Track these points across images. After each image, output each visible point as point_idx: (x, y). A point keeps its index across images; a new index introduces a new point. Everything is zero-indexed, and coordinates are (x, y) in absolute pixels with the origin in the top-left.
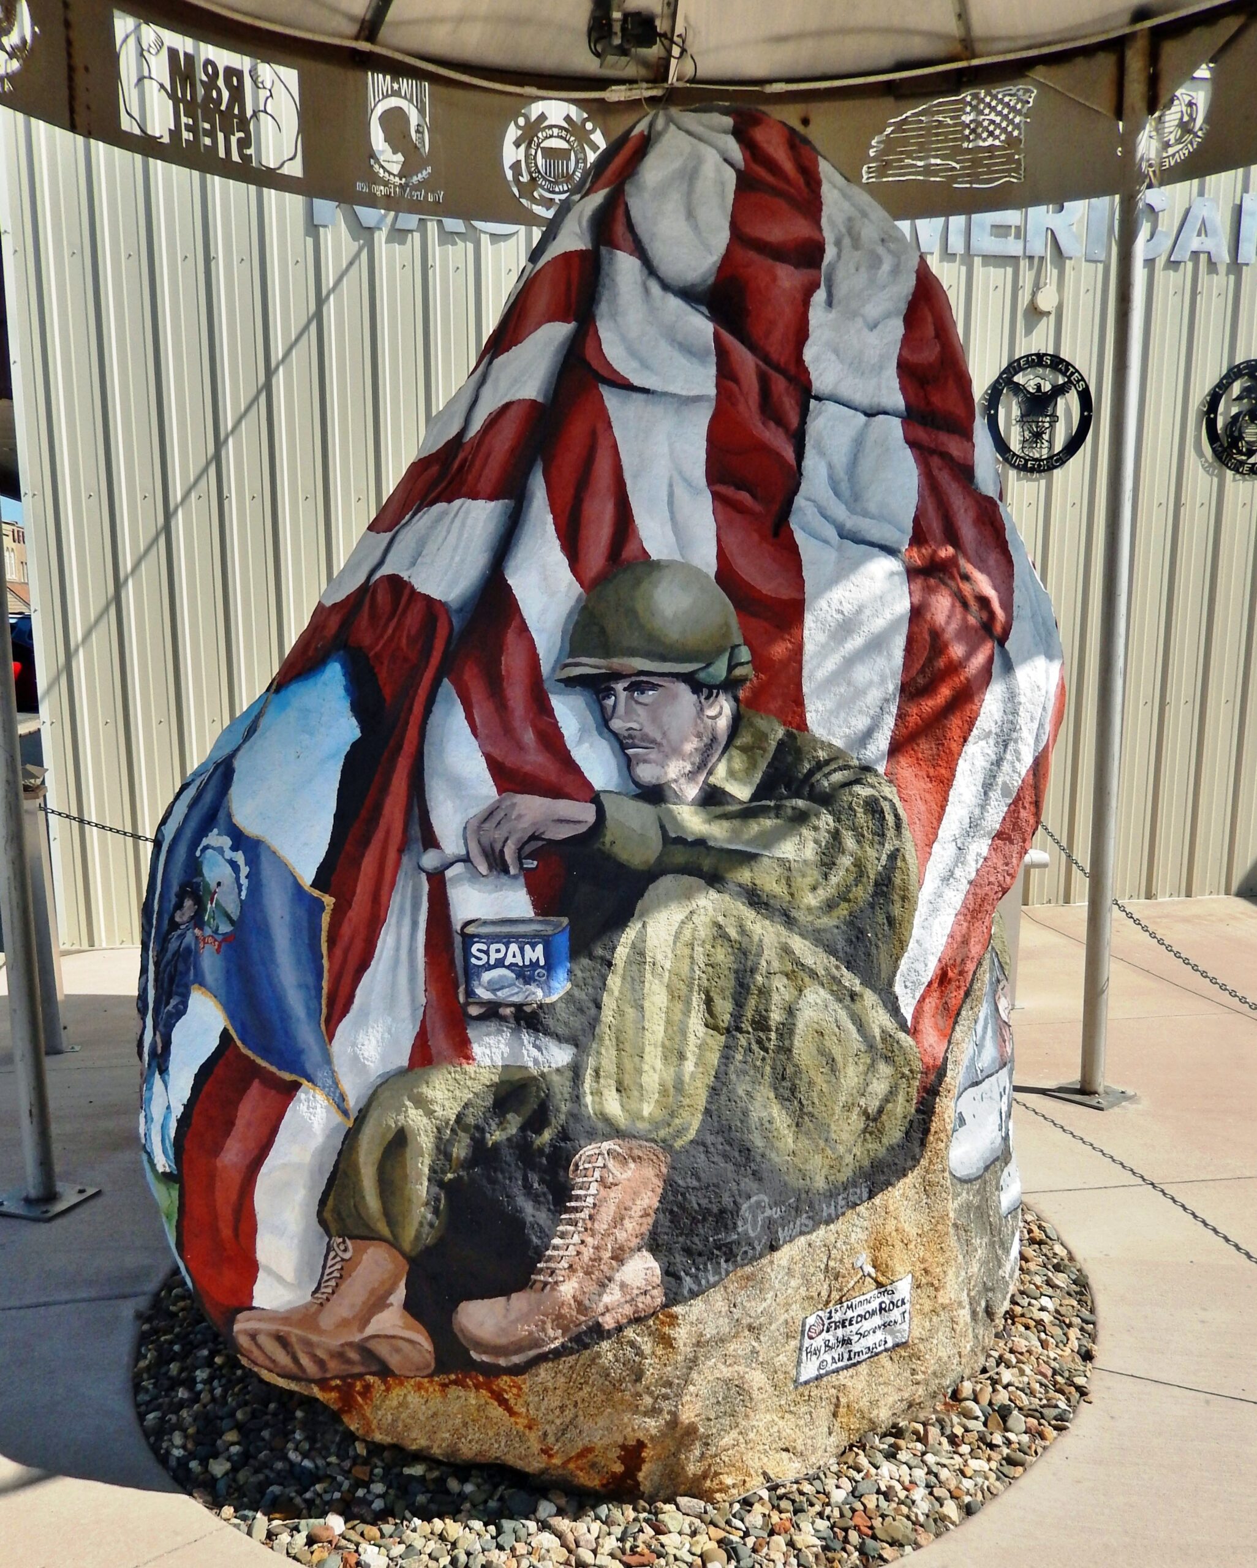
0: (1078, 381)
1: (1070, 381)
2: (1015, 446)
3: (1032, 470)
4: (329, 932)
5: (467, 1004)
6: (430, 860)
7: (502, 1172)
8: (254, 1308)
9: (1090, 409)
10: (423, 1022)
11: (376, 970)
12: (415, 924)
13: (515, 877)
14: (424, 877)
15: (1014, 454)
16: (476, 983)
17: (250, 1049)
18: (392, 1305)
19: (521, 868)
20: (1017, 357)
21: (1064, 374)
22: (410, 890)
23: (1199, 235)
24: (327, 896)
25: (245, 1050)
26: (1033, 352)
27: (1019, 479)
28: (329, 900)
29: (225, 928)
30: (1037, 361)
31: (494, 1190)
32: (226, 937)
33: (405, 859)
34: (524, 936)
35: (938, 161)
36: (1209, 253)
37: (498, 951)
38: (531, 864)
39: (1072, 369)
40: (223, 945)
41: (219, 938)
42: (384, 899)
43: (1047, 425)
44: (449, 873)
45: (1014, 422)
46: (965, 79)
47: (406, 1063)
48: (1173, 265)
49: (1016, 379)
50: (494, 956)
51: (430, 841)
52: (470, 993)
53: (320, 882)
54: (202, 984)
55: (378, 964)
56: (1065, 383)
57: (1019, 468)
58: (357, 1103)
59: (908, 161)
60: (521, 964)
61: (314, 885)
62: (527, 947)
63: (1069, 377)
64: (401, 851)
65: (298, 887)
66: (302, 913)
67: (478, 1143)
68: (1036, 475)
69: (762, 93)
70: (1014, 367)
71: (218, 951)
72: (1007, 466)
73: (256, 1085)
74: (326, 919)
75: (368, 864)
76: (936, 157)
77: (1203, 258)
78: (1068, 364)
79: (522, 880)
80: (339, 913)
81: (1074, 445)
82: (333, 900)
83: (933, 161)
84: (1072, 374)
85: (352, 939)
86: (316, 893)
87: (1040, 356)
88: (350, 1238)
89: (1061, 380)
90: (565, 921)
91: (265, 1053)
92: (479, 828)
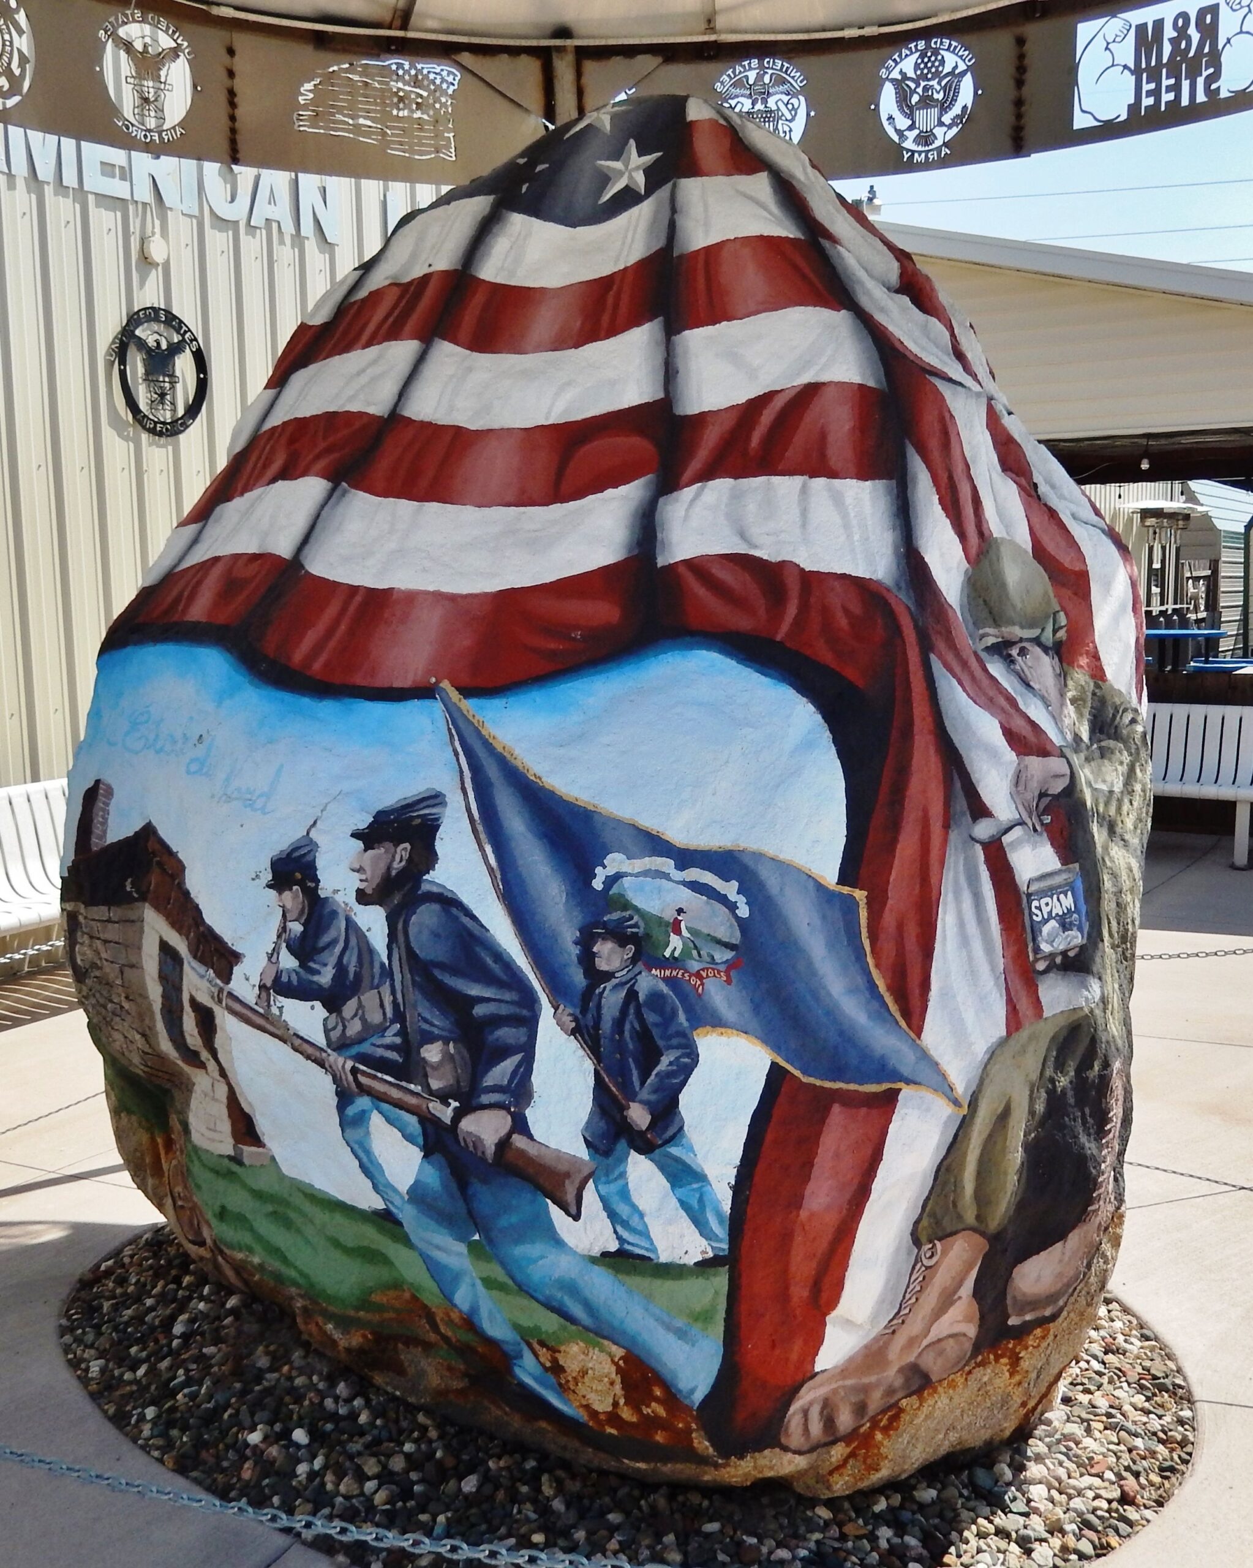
0: (191, 341)
1: (184, 340)
2: (143, 406)
3: (160, 434)
4: (869, 926)
5: (1036, 960)
6: (984, 829)
7: (1068, 1116)
8: (818, 1373)
9: (205, 372)
10: (1007, 989)
11: (944, 952)
12: (977, 897)
13: (1041, 834)
14: (979, 848)
15: (145, 416)
16: (1040, 939)
17: (810, 1076)
18: (960, 1298)
19: (1042, 824)
20: (136, 310)
21: (178, 332)
22: (961, 862)
23: (270, 203)
24: (857, 890)
25: (805, 1079)
26: (149, 305)
27: (150, 445)
28: (860, 895)
29: (723, 956)
30: (152, 314)
31: (1064, 1135)
32: (731, 966)
33: (954, 836)
34: (1060, 887)
35: (369, 123)
36: (279, 223)
37: (1047, 904)
38: (1047, 819)
39: (184, 328)
40: (733, 973)
41: (722, 968)
42: (934, 880)
43: (167, 385)
44: (1006, 839)
45: (140, 381)
46: (393, 48)
47: (1005, 1034)
48: (251, 229)
49: (138, 332)
50: (1046, 910)
51: (980, 811)
52: (1037, 950)
53: (846, 876)
54: (717, 1022)
55: (944, 944)
56: (179, 342)
57: (152, 431)
58: (966, 1089)
59: (339, 117)
60: (1061, 913)
61: (842, 881)
62: (1062, 896)
63: (183, 335)
64: (946, 827)
65: (820, 887)
66: (836, 914)
67: (1051, 1093)
68: (163, 440)
69: (207, 14)
70: (134, 320)
71: (729, 981)
72: (139, 427)
73: (836, 1108)
74: (863, 914)
75: (907, 846)
76: (365, 118)
77: (275, 226)
78: (181, 322)
79: (1045, 835)
80: (876, 905)
81: (193, 410)
82: (866, 893)
83: (361, 121)
84: (186, 332)
85: (900, 927)
86: (846, 890)
87: (156, 310)
88: (939, 1240)
89: (176, 338)
90: (1077, 865)
91: (838, 1073)
92: (1018, 792)
